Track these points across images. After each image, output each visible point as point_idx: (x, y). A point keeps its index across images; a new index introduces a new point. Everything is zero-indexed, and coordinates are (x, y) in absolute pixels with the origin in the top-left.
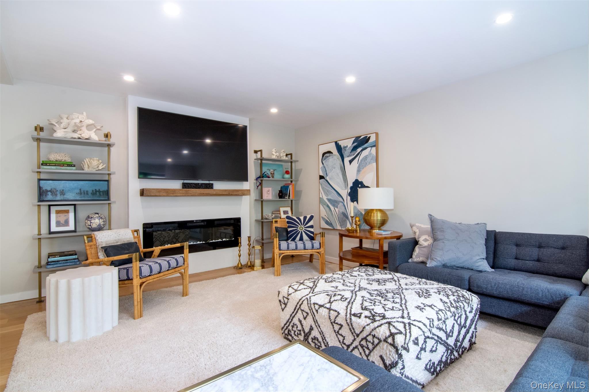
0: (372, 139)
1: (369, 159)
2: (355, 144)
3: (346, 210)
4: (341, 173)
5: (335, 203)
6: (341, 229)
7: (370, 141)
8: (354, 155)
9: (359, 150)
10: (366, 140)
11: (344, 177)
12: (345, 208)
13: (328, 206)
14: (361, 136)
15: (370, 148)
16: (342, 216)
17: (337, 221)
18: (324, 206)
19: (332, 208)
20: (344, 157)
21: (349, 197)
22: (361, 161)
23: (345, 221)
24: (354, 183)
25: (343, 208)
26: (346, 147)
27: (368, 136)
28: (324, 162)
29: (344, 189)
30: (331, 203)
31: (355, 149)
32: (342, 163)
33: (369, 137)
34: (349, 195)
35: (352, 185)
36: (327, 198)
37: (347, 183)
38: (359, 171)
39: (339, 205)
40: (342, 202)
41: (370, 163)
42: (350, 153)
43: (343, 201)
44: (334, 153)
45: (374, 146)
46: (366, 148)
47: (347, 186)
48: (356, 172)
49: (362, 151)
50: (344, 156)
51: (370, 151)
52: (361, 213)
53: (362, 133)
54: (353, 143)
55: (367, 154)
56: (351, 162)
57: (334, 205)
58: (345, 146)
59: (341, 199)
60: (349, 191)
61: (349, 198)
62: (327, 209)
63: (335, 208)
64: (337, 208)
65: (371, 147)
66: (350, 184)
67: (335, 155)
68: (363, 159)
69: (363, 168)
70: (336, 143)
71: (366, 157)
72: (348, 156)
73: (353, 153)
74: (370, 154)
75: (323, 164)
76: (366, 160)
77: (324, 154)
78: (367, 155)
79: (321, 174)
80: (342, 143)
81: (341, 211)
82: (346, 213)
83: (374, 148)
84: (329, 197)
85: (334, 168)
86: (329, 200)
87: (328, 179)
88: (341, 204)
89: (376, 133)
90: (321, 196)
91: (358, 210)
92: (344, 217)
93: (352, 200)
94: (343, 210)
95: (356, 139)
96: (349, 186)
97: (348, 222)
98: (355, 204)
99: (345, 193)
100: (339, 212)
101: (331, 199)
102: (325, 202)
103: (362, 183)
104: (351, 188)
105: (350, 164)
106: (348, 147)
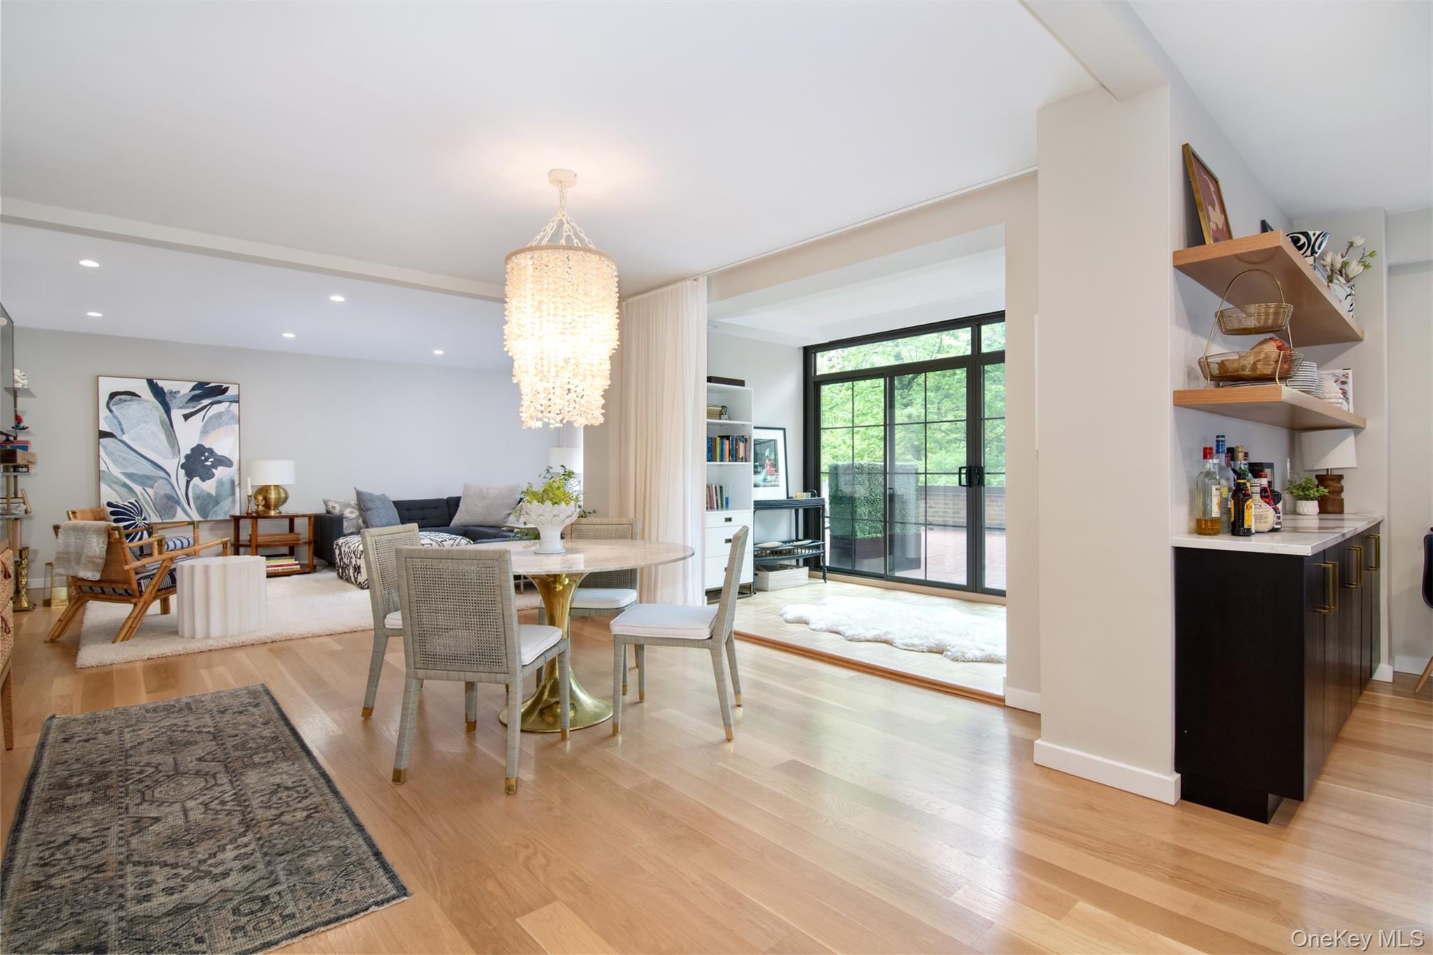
0: (232, 391)
1: (224, 418)
2: (197, 392)
3: (175, 490)
4: (163, 432)
5: (145, 481)
6: (161, 521)
7: (227, 394)
8: (194, 407)
9: (206, 402)
10: (221, 390)
11: (171, 438)
12: (173, 488)
13: (125, 486)
14: (209, 383)
15: (228, 403)
16: (164, 500)
17: (151, 508)
18: (114, 485)
19: (138, 489)
20: (172, 407)
21: (183, 471)
22: (210, 418)
23: (173, 507)
24: (193, 450)
25: (169, 487)
26: (175, 393)
27: (225, 386)
28: (113, 408)
29: (172, 457)
30: (134, 481)
31: (195, 399)
32: (165, 416)
33: (227, 389)
34: (183, 466)
35: (189, 452)
36: (122, 471)
37: (177, 449)
38: (205, 431)
39: (156, 484)
40: (165, 478)
41: (227, 424)
42: (186, 403)
43: (166, 476)
44: (143, 397)
45: (238, 402)
46: (220, 402)
47: (177, 453)
48: (199, 433)
49: (212, 404)
50: (172, 406)
51: (229, 407)
52: (209, 495)
53: (214, 380)
54: (193, 389)
55: (223, 410)
56: (186, 417)
57: (142, 484)
58: (174, 390)
59: (163, 474)
60: (183, 461)
61: (182, 472)
62: (124, 491)
63: (147, 489)
64: (152, 487)
65: (231, 402)
66: (185, 450)
67: (147, 401)
68: (214, 416)
69: (214, 429)
70: (151, 382)
71: (220, 415)
72: (181, 408)
73: (194, 404)
74: (228, 411)
75: (111, 411)
76: (221, 418)
77: (113, 396)
78: (222, 412)
79: (104, 427)
80: (166, 385)
81: (162, 492)
82: (175, 495)
83: (235, 406)
84: (129, 470)
85: (145, 422)
86: (130, 476)
87: (125, 438)
88: (161, 481)
89: (239, 385)
90: (103, 467)
91: (203, 490)
92: (170, 502)
93: (190, 475)
94: (168, 490)
95: (200, 385)
96: (183, 453)
97: (179, 510)
98: (196, 480)
99: (173, 465)
100: (156, 493)
101: (133, 474)
102: (116, 478)
103: (211, 451)
104: (187, 457)
105: (185, 421)
106: (181, 393)
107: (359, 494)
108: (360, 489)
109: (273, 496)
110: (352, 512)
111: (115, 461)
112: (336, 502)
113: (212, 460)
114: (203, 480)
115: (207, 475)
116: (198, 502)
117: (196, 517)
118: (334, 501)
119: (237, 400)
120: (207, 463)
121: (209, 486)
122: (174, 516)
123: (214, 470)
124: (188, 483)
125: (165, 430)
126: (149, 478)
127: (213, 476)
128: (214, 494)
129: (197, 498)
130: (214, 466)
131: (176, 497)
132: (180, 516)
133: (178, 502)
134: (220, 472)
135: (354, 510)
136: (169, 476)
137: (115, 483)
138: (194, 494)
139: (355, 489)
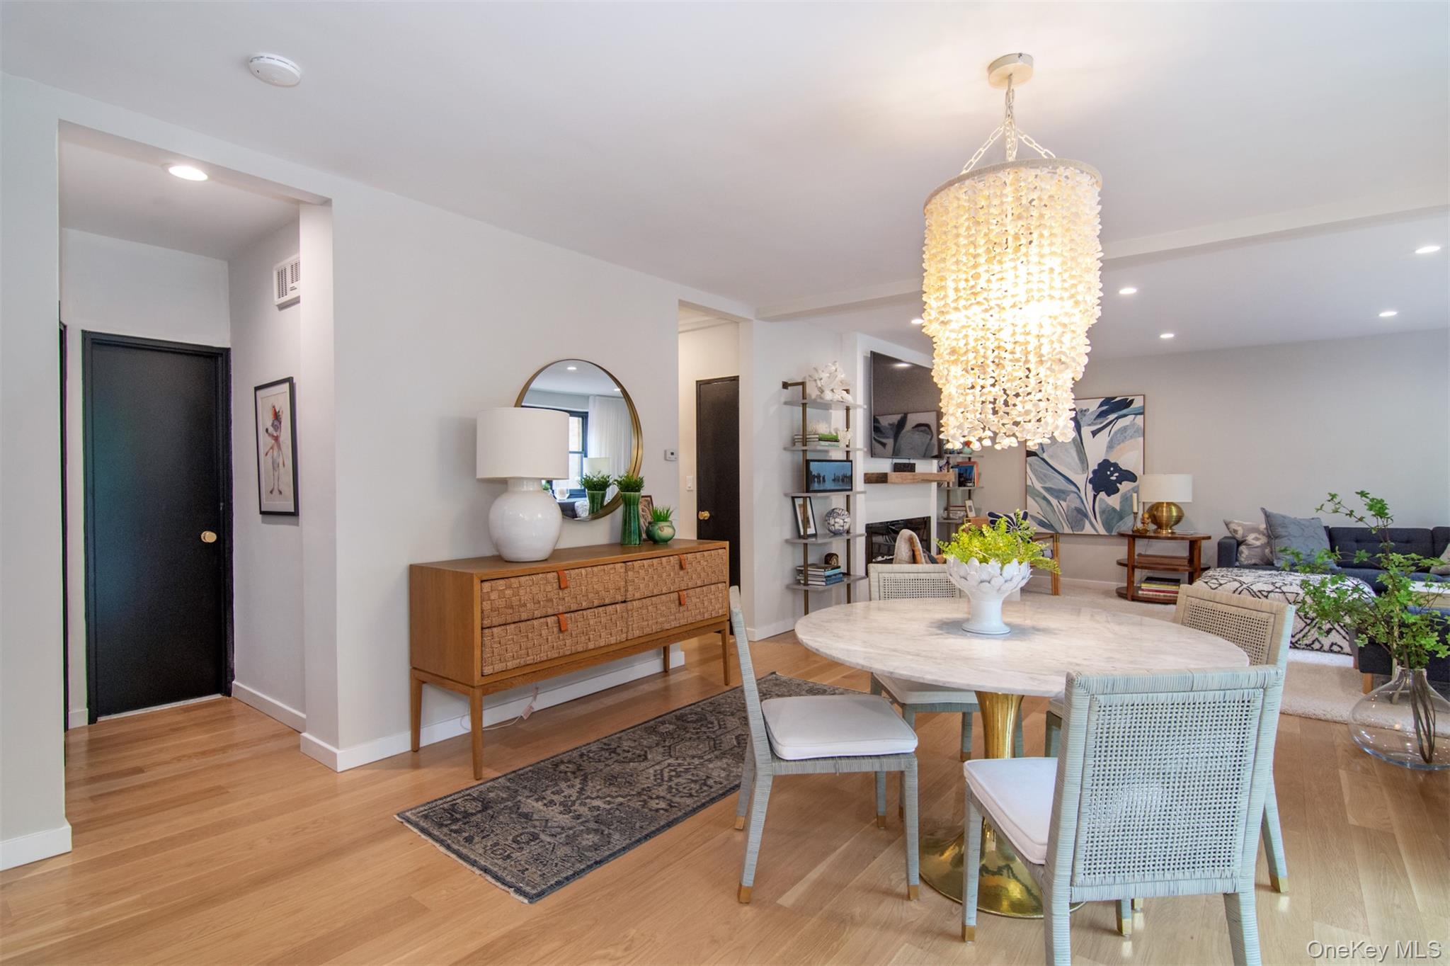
0: (1138, 403)
1: (1130, 432)
2: (1105, 408)
3: (1084, 504)
4: (1075, 449)
5: (1059, 494)
6: (1071, 532)
7: (1132, 407)
8: (1101, 423)
9: (1112, 417)
10: (1126, 404)
11: (1081, 456)
12: (1083, 502)
13: (1045, 498)
14: (1116, 398)
15: (1133, 416)
16: (1075, 513)
17: (1063, 519)
18: (1036, 498)
19: (1054, 502)
20: (1082, 425)
21: (1091, 486)
22: (1116, 433)
23: (1082, 520)
24: (1099, 465)
25: (1079, 501)
26: (1086, 411)
27: (1130, 398)
29: (1081, 472)
30: (1052, 494)
31: (1102, 415)
32: (1077, 434)
33: (1132, 401)
34: (1091, 481)
35: (1096, 468)
36: (1042, 486)
37: (1085, 465)
38: (1111, 446)
39: (1068, 498)
40: (1076, 493)
41: (1131, 437)
42: (1095, 420)
43: (1077, 491)
45: (1142, 413)
46: (1125, 416)
47: (1086, 468)
48: (1105, 449)
49: (1117, 418)
50: (1082, 423)
51: (1134, 420)
52: (1114, 509)
53: (1119, 392)
54: (1101, 405)
55: (1128, 423)
56: (1094, 433)
57: (1058, 498)
58: (1084, 409)
59: (1074, 489)
60: (1091, 476)
61: (1090, 486)
62: (1044, 503)
63: (1062, 502)
64: (1065, 501)
65: (1136, 414)
66: (1093, 466)
68: (1119, 430)
69: (1119, 444)
71: (1125, 429)
72: (1090, 425)
73: (1099, 420)
74: (1133, 424)
76: (1125, 432)
78: (1128, 426)
80: (1078, 405)
81: (1073, 506)
82: (1084, 509)
83: (1140, 418)
84: (1048, 485)
86: (1047, 490)
87: (1045, 456)
88: (1072, 495)
89: (1144, 396)
90: (1029, 483)
91: (1108, 505)
92: (1079, 515)
93: (1097, 490)
94: (1077, 503)
95: (1107, 401)
96: (1091, 470)
97: (1087, 522)
98: (1102, 495)
99: (1081, 479)
100: (1068, 506)
101: (1051, 488)
102: (1038, 491)
103: (1115, 465)
104: (1094, 472)
105: (1094, 438)
106: (1090, 411)
107: (1268, 516)
108: (1269, 510)
109: (1165, 513)
110: (1257, 539)
111: (1038, 478)
112: (1239, 525)
113: (1117, 474)
114: (1109, 495)
115: (1112, 490)
116: (1104, 516)
117: (1102, 531)
118: (1237, 523)
119: (1141, 412)
120: (1112, 478)
121: (1114, 501)
122: (1083, 528)
123: (1118, 485)
124: (1095, 497)
125: (1076, 447)
126: (1063, 492)
127: (1118, 490)
128: (1118, 507)
129: (1102, 512)
130: (1120, 480)
131: (1085, 512)
132: (1088, 529)
133: (1086, 516)
134: (1125, 487)
135: (1260, 536)
136: (1079, 491)
137: (1037, 496)
138: (1100, 508)
139: (1263, 509)
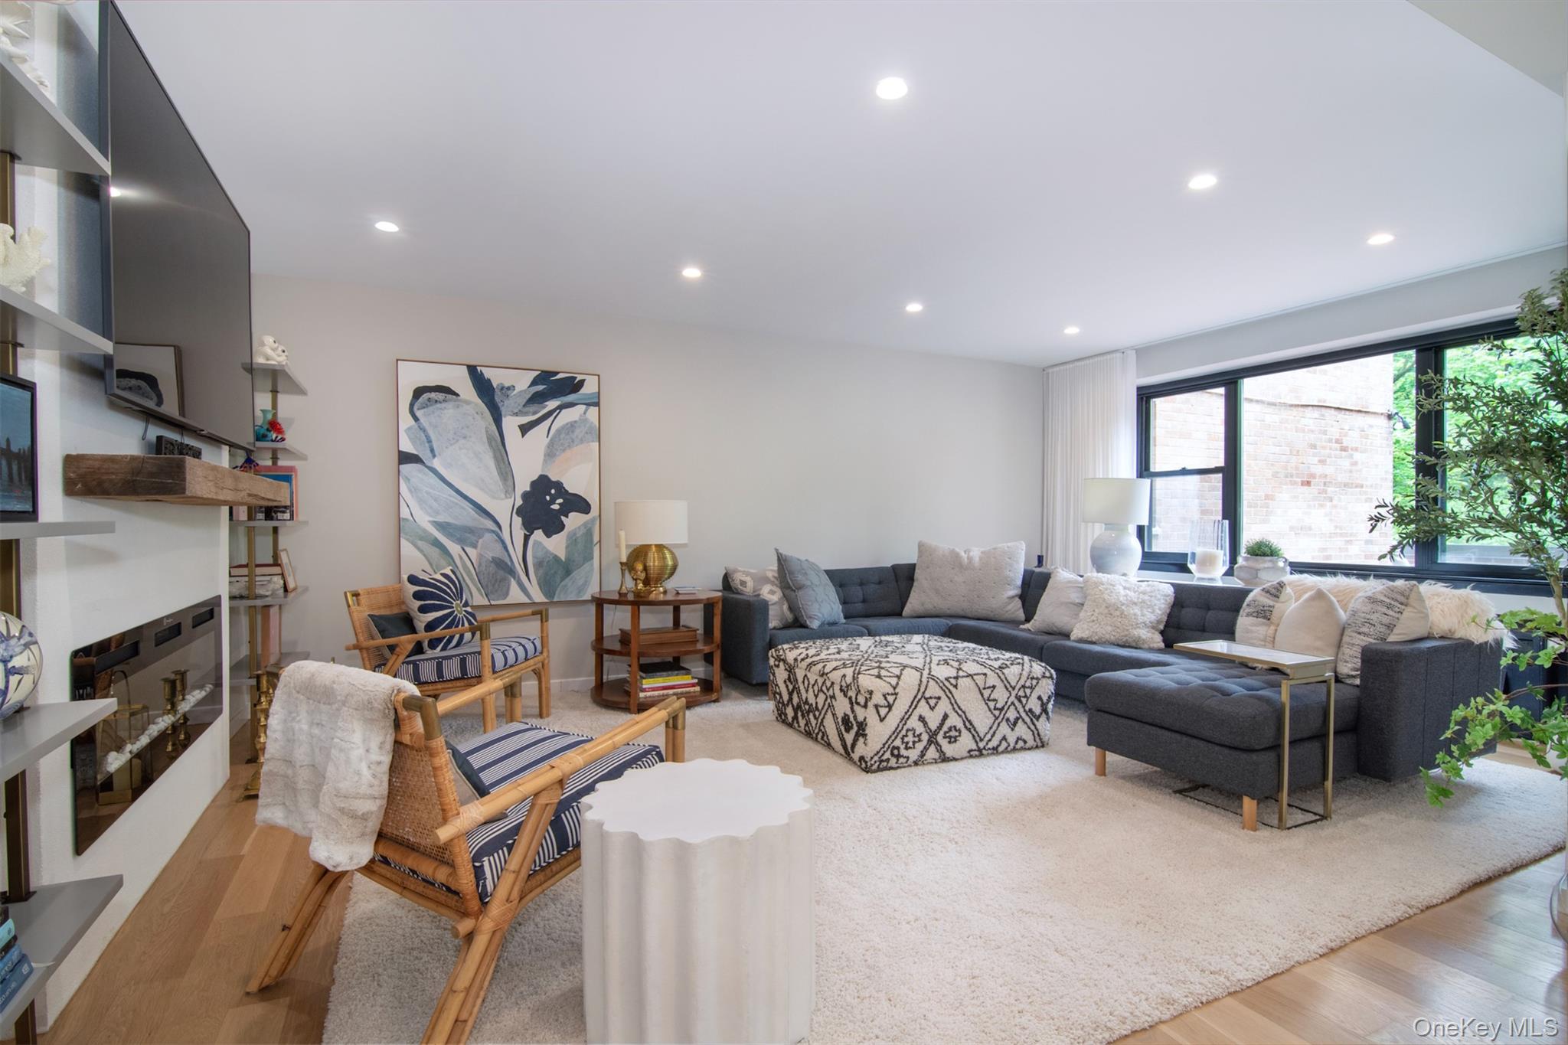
0: (590, 388)
1: (579, 432)
2: (540, 388)
3: (507, 551)
4: (491, 454)
5: (464, 535)
6: (488, 606)
7: (582, 391)
8: (535, 413)
9: (552, 404)
10: (572, 385)
11: (502, 466)
12: (506, 548)
13: (437, 543)
14: (557, 373)
15: (584, 407)
16: (493, 568)
17: (474, 584)
18: (420, 543)
19: (454, 549)
20: (503, 413)
21: (520, 519)
22: (559, 432)
23: (504, 579)
24: (533, 484)
25: (499, 546)
26: (508, 388)
27: (579, 377)
28: (419, 414)
29: (503, 496)
30: (450, 536)
31: (537, 399)
32: (494, 428)
33: (582, 382)
34: (519, 512)
35: (528, 489)
36: (431, 519)
37: (510, 483)
38: (550, 454)
39: (481, 541)
40: (493, 532)
41: (582, 441)
42: (524, 406)
43: (497, 529)
44: (462, 396)
45: (597, 404)
46: (571, 405)
47: (511, 489)
48: (542, 457)
49: (560, 408)
50: (503, 410)
51: (585, 413)
52: (556, 558)
53: (564, 366)
54: (534, 383)
55: (576, 417)
56: (525, 429)
57: (461, 542)
58: (507, 385)
59: (490, 525)
60: (519, 502)
61: (518, 521)
62: (434, 552)
63: (468, 549)
64: (475, 547)
65: (588, 405)
66: (523, 485)
67: (468, 403)
68: (563, 427)
69: (564, 450)
70: (472, 370)
71: (571, 426)
72: (516, 414)
73: (532, 408)
74: (583, 420)
75: (416, 419)
76: (573, 432)
77: (419, 392)
78: (575, 422)
79: (407, 446)
80: (496, 377)
81: (489, 555)
82: (507, 560)
83: (593, 411)
84: (440, 519)
85: (465, 438)
86: (442, 526)
87: (436, 464)
88: (488, 536)
89: (599, 376)
90: (405, 513)
91: (547, 551)
92: (501, 571)
93: (529, 527)
94: (497, 551)
95: (545, 376)
96: (519, 492)
97: (513, 583)
98: (538, 535)
99: (503, 508)
100: (480, 556)
101: (448, 524)
102: (425, 531)
103: (559, 485)
104: (526, 496)
105: (523, 436)
106: (517, 390)
107: (782, 561)
108: (784, 551)
109: (653, 562)
110: (772, 592)
111: (421, 502)
112: (747, 574)
113: (560, 501)
114: (548, 535)
115: (553, 527)
116: (541, 571)
117: (538, 597)
118: (744, 572)
119: (596, 402)
120: (553, 507)
121: (556, 545)
122: (507, 594)
123: (563, 518)
124: (526, 538)
125: (494, 452)
126: (471, 530)
127: (562, 527)
128: (563, 557)
129: (539, 565)
130: (565, 511)
131: (509, 564)
132: (515, 595)
133: (512, 572)
134: (573, 521)
135: (775, 588)
136: (500, 527)
137: (421, 539)
138: (534, 557)
139: (777, 550)
